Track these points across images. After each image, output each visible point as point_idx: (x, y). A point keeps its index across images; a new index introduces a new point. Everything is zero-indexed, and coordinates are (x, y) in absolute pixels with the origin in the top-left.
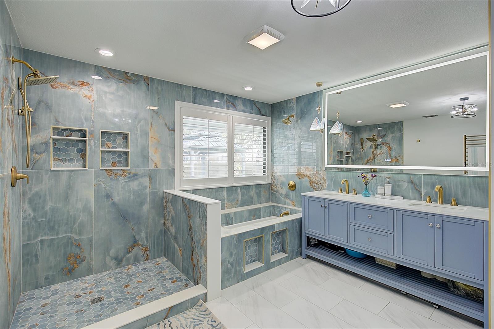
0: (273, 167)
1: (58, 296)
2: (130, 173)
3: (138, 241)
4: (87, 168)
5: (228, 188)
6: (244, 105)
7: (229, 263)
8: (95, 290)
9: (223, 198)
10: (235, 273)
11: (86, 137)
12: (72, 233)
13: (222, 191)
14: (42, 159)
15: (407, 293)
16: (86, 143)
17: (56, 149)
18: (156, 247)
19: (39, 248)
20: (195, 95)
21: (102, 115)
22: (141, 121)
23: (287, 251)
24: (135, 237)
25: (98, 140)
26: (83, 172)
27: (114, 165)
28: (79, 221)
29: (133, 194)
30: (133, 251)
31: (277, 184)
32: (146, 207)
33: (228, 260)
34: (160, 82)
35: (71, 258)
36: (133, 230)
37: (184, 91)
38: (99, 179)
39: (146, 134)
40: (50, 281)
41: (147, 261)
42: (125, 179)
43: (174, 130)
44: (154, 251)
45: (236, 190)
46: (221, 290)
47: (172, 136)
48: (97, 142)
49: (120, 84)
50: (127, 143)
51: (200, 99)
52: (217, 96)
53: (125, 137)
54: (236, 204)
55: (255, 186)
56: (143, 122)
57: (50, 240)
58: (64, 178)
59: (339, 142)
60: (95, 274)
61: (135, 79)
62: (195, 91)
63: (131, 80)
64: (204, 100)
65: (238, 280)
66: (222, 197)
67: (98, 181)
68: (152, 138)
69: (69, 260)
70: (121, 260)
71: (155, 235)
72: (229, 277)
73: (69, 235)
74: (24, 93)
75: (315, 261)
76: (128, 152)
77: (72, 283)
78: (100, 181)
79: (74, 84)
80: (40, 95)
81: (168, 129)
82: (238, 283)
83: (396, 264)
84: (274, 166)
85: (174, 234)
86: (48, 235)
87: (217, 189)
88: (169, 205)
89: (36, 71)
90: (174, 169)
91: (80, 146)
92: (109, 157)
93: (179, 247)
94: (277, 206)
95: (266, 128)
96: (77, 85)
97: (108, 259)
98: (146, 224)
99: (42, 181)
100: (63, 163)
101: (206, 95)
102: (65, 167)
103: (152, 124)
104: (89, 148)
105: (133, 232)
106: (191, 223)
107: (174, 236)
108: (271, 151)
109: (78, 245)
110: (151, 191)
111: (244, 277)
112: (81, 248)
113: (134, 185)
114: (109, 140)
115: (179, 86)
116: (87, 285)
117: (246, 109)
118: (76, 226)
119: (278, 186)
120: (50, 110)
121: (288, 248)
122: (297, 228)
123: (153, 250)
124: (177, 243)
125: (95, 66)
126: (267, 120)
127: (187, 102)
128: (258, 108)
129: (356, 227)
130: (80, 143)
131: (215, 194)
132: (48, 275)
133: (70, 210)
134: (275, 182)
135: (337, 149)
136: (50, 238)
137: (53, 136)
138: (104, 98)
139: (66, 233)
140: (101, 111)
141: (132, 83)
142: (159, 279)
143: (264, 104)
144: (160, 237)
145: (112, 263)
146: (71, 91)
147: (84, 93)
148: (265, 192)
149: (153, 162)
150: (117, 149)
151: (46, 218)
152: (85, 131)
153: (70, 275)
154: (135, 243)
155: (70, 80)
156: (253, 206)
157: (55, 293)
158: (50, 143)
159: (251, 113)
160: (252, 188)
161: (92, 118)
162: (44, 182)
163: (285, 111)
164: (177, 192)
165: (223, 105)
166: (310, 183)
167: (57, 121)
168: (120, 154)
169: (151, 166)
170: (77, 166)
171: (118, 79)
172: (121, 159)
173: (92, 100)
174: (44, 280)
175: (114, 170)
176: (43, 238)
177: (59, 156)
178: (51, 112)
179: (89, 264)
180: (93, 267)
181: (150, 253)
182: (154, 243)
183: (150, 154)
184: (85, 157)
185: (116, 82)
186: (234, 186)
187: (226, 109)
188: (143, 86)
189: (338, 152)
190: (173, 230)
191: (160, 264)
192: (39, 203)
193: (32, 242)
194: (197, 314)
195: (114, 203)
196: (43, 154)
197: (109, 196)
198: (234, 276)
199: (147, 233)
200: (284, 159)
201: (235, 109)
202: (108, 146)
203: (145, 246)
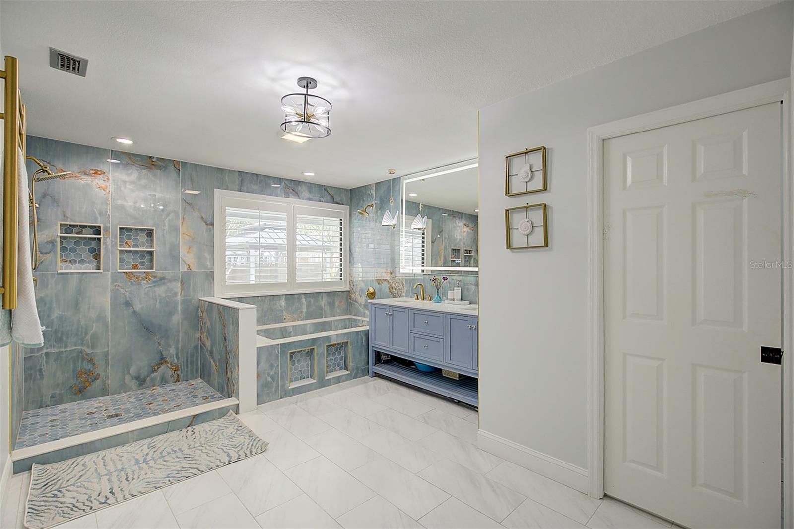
0: (352, 270)
1: (67, 414)
2: (155, 277)
3: (166, 358)
4: (101, 271)
5: (288, 296)
6: (310, 192)
7: (268, 376)
8: (111, 409)
9: (281, 308)
10: (277, 387)
11: (100, 234)
12: (83, 346)
13: (280, 300)
14: (48, 260)
15: (459, 402)
16: (100, 241)
17: (63, 249)
18: (189, 366)
19: (44, 362)
20: (242, 181)
21: (121, 208)
22: (170, 214)
23: (349, 368)
24: (161, 353)
25: (116, 238)
26: (97, 275)
27: (135, 267)
28: (92, 332)
29: (160, 302)
30: (160, 369)
31: (356, 292)
32: (177, 318)
33: (267, 372)
34: (195, 166)
35: (82, 375)
36: (160, 344)
37: (227, 176)
38: (116, 283)
39: (177, 230)
40: (57, 400)
41: (177, 383)
42: (149, 284)
43: (213, 225)
44: (187, 371)
45: (298, 298)
46: (257, 405)
47: (210, 231)
48: (113, 240)
49: (143, 171)
50: (152, 240)
51: (249, 185)
52: (272, 181)
53: (150, 233)
54: (299, 316)
55: (326, 294)
56: (172, 216)
57: (56, 353)
58: (74, 282)
59: (454, 237)
60: (112, 394)
61: (162, 164)
62: (241, 176)
63: (157, 165)
64: (255, 187)
65: (281, 396)
66: (279, 307)
67: (116, 286)
68: (185, 235)
69: (80, 377)
70: (145, 380)
71: (188, 352)
72: (268, 391)
73: (80, 348)
74: (33, 196)
75: (383, 378)
76: (153, 251)
77: (83, 403)
78: (118, 285)
79: (85, 174)
80: (45, 187)
81: (204, 224)
82: (281, 399)
83: (459, 374)
84: (355, 269)
85: (209, 349)
86: (54, 347)
87: (272, 297)
88: (205, 313)
89: (46, 168)
90: (214, 272)
91: (93, 244)
92: (130, 258)
93: (215, 361)
94: (354, 319)
95: (343, 220)
96: (89, 175)
97: (127, 377)
98: (176, 338)
99: (47, 285)
100: (72, 265)
101: (257, 180)
102: (74, 269)
103: (184, 218)
104: (104, 247)
105: (160, 347)
106: (226, 333)
107: (210, 351)
108: (350, 250)
109: (90, 361)
110: (182, 298)
111: (287, 393)
112: (94, 364)
113: (161, 291)
114: (129, 237)
115: (220, 170)
116: (102, 405)
117: (313, 196)
118: (88, 337)
119: (357, 293)
120: (57, 204)
121: (351, 364)
122: (363, 342)
123: (185, 370)
124: (213, 358)
125: (112, 151)
126: (344, 210)
127: (231, 190)
128: (330, 195)
129: (415, 335)
130: (93, 241)
131: (270, 303)
132: (55, 393)
133: (81, 320)
134: (354, 289)
135: (451, 246)
136: (57, 350)
137: (61, 233)
138: (122, 188)
139: (76, 346)
140: (118, 204)
141: (157, 169)
142: (189, 398)
143: (339, 190)
144: (195, 354)
145: (133, 383)
146: (82, 182)
147: (98, 183)
148: (341, 302)
149: (185, 263)
150: (139, 248)
151: (52, 328)
152: (100, 227)
153: (80, 395)
154: (162, 361)
155: (80, 168)
156: (323, 319)
157: (64, 411)
158: (56, 242)
159: (320, 202)
160: (322, 297)
161: (107, 212)
162: (50, 286)
163: (364, 199)
164: (217, 300)
165: (280, 192)
166: (390, 289)
167: (65, 217)
168: (143, 254)
169: (183, 269)
170: (89, 268)
171: (139, 165)
172: (145, 260)
173: (107, 191)
174: (49, 399)
175: (135, 272)
176: (48, 350)
177: (67, 256)
178: (58, 206)
179: (104, 383)
180: (109, 387)
181: (181, 372)
182: (187, 362)
183: (181, 254)
184: (100, 257)
185: (138, 169)
186: (297, 294)
187: (285, 197)
188: (173, 174)
189: (453, 250)
190: (208, 344)
191: (193, 384)
192: (44, 311)
193: (36, 355)
194: (225, 423)
195: (135, 312)
196: (49, 255)
197: (129, 303)
198: (276, 391)
199: (177, 349)
200: (363, 260)
201: (297, 197)
202: (128, 244)
203: (174, 365)
